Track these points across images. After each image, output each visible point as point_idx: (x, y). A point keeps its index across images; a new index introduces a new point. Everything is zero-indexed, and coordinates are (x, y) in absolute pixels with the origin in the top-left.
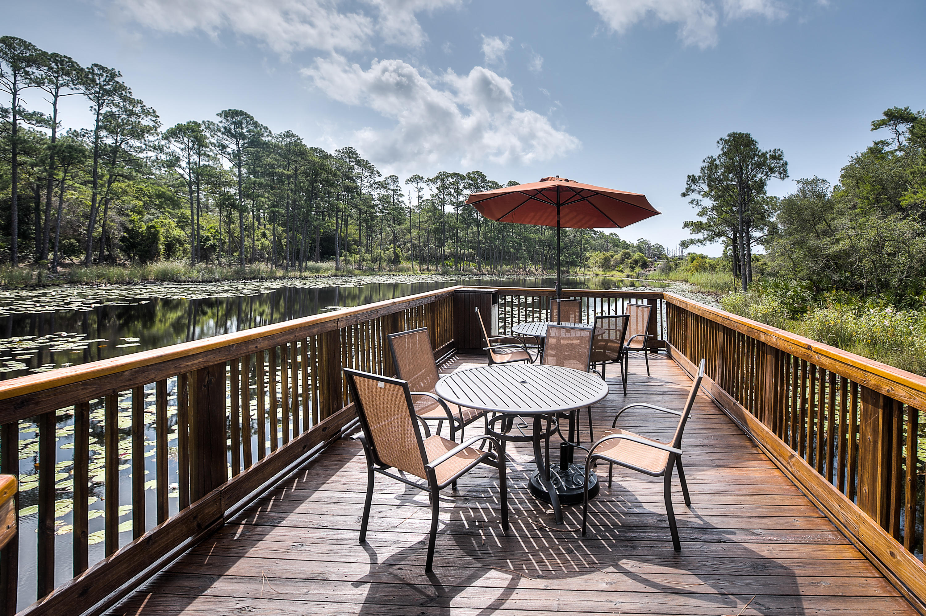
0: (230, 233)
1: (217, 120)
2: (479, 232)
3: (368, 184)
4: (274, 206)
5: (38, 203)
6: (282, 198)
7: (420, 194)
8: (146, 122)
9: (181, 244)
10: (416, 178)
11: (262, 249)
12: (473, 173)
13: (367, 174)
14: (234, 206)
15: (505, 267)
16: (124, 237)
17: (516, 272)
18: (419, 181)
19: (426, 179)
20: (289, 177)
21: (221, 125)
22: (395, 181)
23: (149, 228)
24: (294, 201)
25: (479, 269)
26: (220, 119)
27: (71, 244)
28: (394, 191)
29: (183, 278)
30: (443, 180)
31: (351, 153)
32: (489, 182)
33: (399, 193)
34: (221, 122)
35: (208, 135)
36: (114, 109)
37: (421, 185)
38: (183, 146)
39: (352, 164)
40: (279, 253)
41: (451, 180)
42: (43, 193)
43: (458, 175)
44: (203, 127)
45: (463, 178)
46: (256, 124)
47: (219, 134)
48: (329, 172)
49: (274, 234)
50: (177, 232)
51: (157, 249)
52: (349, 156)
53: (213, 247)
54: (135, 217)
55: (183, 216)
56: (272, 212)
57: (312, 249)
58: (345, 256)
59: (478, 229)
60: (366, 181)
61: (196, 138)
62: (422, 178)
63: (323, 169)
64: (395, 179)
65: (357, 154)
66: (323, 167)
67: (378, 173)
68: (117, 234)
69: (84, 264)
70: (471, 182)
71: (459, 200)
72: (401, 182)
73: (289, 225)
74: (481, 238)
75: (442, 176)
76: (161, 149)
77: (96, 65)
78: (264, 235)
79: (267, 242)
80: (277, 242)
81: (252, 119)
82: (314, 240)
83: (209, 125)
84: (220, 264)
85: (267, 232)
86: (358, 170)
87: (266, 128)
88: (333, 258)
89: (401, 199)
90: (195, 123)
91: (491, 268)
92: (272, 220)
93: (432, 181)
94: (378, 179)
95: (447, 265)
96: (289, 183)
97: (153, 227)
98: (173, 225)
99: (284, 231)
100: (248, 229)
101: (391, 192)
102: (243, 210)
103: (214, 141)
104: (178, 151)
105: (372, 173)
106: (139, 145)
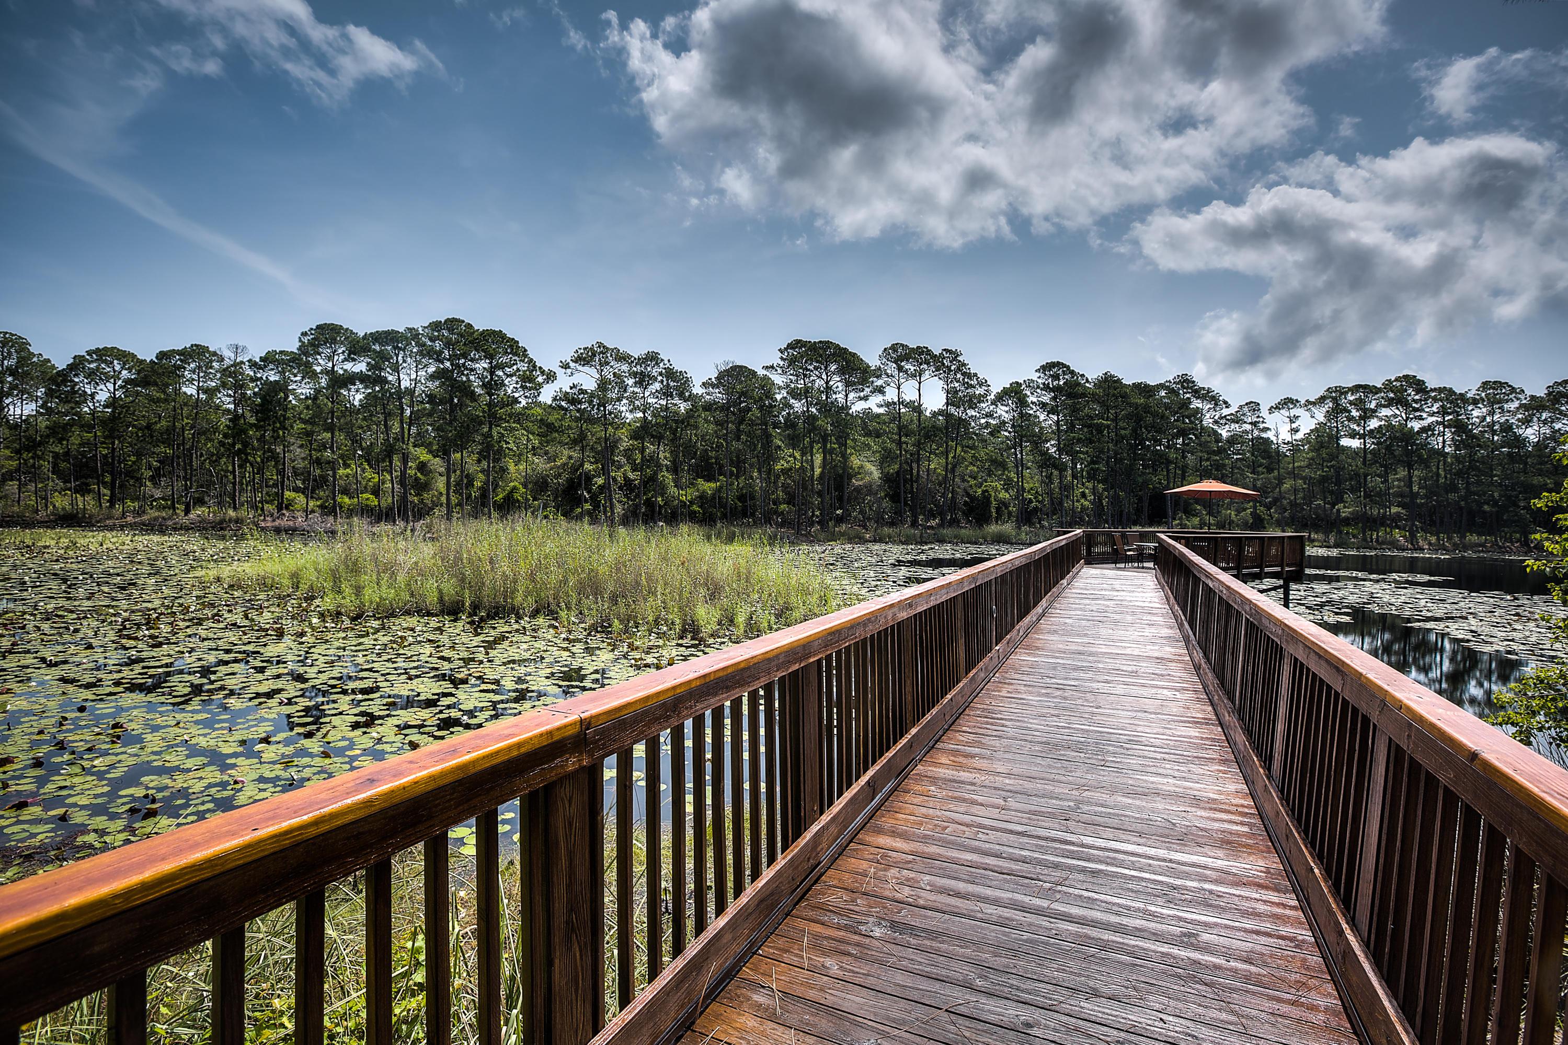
0: (1050, 493)
1: (1035, 376)
2: (1410, 477)
3: (1211, 421)
4: (1093, 462)
5: (912, 474)
6: (1102, 452)
7: (1294, 426)
8: (980, 391)
9: (1007, 508)
10: (1288, 402)
11: (1082, 511)
12: (1396, 380)
13: (1209, 406)
14: (1055, 466)
15: (1474, 538)
16: (965, 501)
17: (1500, 547)
18: (1291, 406)
19: (1303, 402)
20: (1108, 427)
21: (1040, 381)
22: (1254, 410)
23: (984, 492)
24: (1116, 453)
25: (1412, 539)
26: (1038, 374)
27: (931, 508)
28: (1254, 424)
29: (1014, 541)
30: (1335, 400)
31: (1186, 382)
32: (1432, 390)
33: (1262, 426)
34: (1039, 377)
35: (1029, 393)
36: (957, 385)
37: (1294, 412)
38: (1007, 409)
39: (1188, 395)
40: (1100, 516)
41: (1351, 397)
42: (915, 465)
43: (1365, 387)
44: (1024, 386)
45: (1374, 390)
46: (1072, 372)
47: (1038, 391)
48: (1155, 415)
49: (1094, 494)
50: (1003, 495)
51: (990, 512)
52: (1182, 386)
53: (1036, 509)
54: (973, 482)
55: (1009, 479)
56: (1092, 469)
57: (1139, 511)
58: (1181, 519)
59: (1409, 472)
60: (1208, 416)
61: (1019, 399)
62: (1297, 401)
63: (1149, 412)
64: (1254, 406)
65: (1194, 382)
66: (1147, 409)
67: (1225, 402)
68: (962, 499)
69: (941, 525)
70: (1392, 395)
71: (1368, 428)
72: (1264, 413)
73: (1110, 481)
74: (1415, 488)
75: (1335, 395)
76: (990, 415)
77: (945, 350)
78: (1084, 495)
79: (1086, 503)
80: (1098, 504)
81: (1068, 367)
82: (1140, 499)
83: (1029, 383)
84: (1042, 527)
85: (1087, 491)
86: (1196, 404)
87: (1083, 376)
88: (1166, 523)
89: (1264, 435)
90: (1017, 383)
91: (1438, 539)
92: (1092, 476)
93: (1314, 404)
94: (1225, 412)
95: (1348, 533)
96: (1109, 433)
97: (987, 491)
98: (1000, 487)
99: (1104, 490)
100: (1067, 489)
101: (1248, 427)
102: (1062, 468)
103: (1035, 400)
104: (1004, 413)
105: (1216, 404)
106: (974, 414)
